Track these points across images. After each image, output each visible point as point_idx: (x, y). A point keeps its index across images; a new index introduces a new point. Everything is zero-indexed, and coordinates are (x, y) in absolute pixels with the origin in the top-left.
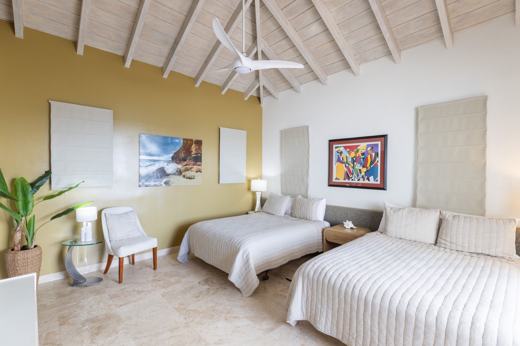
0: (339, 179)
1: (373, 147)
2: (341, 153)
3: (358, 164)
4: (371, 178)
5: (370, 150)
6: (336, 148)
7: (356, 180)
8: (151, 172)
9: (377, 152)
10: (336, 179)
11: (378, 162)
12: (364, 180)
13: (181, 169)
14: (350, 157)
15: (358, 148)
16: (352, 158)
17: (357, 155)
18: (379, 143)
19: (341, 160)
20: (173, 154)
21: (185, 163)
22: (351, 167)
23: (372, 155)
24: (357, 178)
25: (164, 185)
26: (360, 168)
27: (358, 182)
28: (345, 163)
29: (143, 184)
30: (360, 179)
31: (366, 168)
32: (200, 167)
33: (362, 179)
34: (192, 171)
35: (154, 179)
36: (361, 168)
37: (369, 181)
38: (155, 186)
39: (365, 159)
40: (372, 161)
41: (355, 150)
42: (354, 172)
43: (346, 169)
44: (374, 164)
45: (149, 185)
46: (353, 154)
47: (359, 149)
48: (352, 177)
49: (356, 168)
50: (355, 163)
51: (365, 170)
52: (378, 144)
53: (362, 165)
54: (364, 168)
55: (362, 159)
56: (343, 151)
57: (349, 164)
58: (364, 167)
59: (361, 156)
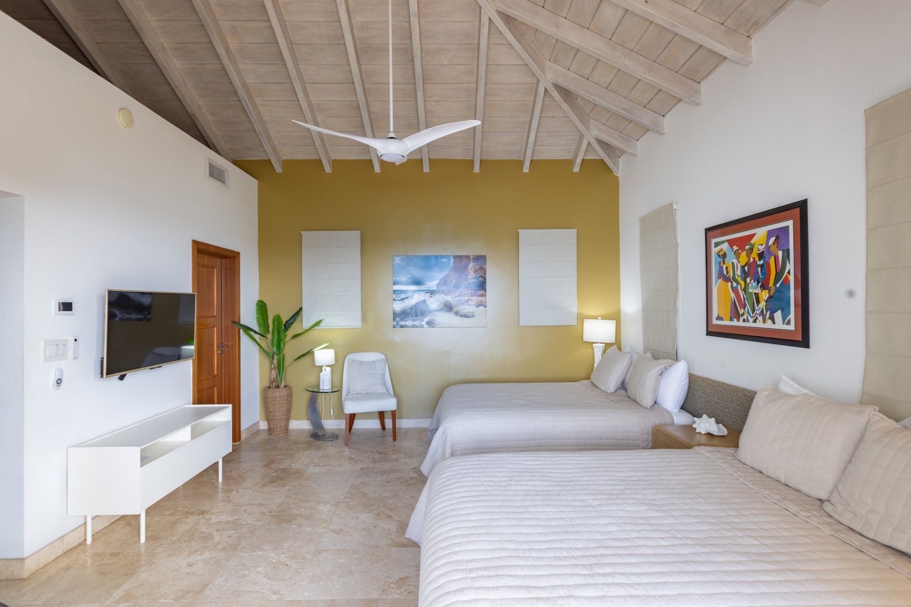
0: (722, 319)
1: (780, 236)
2: (724, 256)
3: (753, 281)
4: (778, 315)
5: (774, 243)
6: (717, 244)
7: (751, 320)
8: (408, 308)
10: (719, 318)
11: (789, 273)
12: (764, 322)
13: (451, 302)
14: (739, 266)
15: (752, 242)
16: (743, 267)
17: (752, 260)
18: (790, 223)
20: (438, 281)
21: (458, 293)
22: (741, 288)
23: (778, 256)
24: (752, 315)
25: (426, 326)
26: (756, 291)
27: (754, 325)
28: (730, 281)
29: (398, 324)
30: (757, 318)
31: (767, 291)
32: (483, 298)
33: (760, 318)
34: (469, 305)
35: (412, 317)
36: (758, 291)
37: (774, 323)
38: (414, 326)
39: (765, 267)
40: (778, 271)
41: (747, 247)
42: (746, 301)
43: (733, 295)
44: (783, 279)
45: (406, 325)
46: (744, 258)
47: (754, 244)
48: (743, 315)
49: (750, 290)
50: (748, 280)
51: (765, 295)
52: (788, 227)
53: (760, 284)
54: (764, 291)
55: (759, 269)
56: (726, 253)
57: (738, 283)
58: (764, 287)
59: (758, 260)
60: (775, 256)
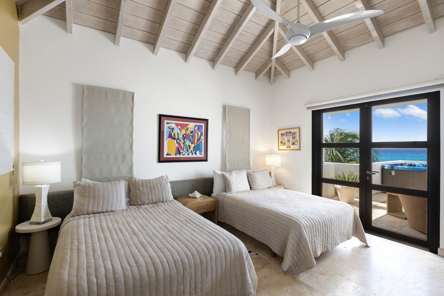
0: (170, 155)
1: (199, 128)
2: (173, 129)
3: (188, 141)
4: (198, 153)
5: (197, 129)
6: (167, 123)
7: (186, 154)
9: (202, 132)
10: (168, 154)
11: (202, 139)
12: (192, 155)
14: (181, 134)
15: (188, 127)
16: (183, 135)
17: (187, 133)
19: (173, 136)
22: (182, 143)
23: (199, 134)
24: (187, 153)
26: (189, 144)
27: (188, 156)
28: (176, 139)
30: (189, 154)
31: (194, 144)
33: (191, 154)
36: (190, 144)
37: (196, 155)
39: (193, 137)
40: (198, 138)
41: (185, 128)
42: (184, 148)
43: (177, 145)
44: (200, 141)
46: (183, 132)
47: (189, 128)
48: (183, 152)
49: (186, 144)
50: (186, 140)
51: (192, 146)
52: (202, 126)
53: (191, 142)
54: (192, 145)
55: (191, 137)
56: (174, 128)
57: (180, 140)
58: (192, 143)
59: (190, 134)
60: (197, 134)
